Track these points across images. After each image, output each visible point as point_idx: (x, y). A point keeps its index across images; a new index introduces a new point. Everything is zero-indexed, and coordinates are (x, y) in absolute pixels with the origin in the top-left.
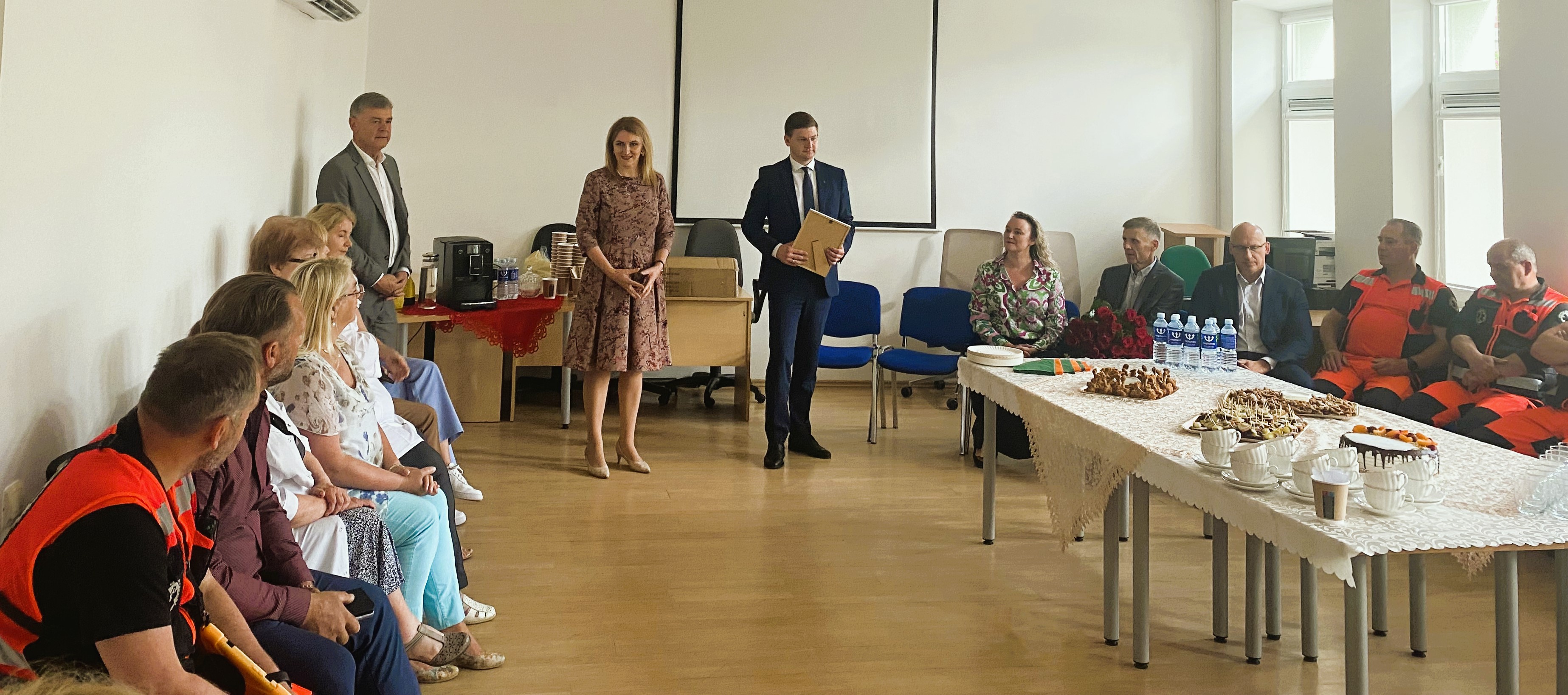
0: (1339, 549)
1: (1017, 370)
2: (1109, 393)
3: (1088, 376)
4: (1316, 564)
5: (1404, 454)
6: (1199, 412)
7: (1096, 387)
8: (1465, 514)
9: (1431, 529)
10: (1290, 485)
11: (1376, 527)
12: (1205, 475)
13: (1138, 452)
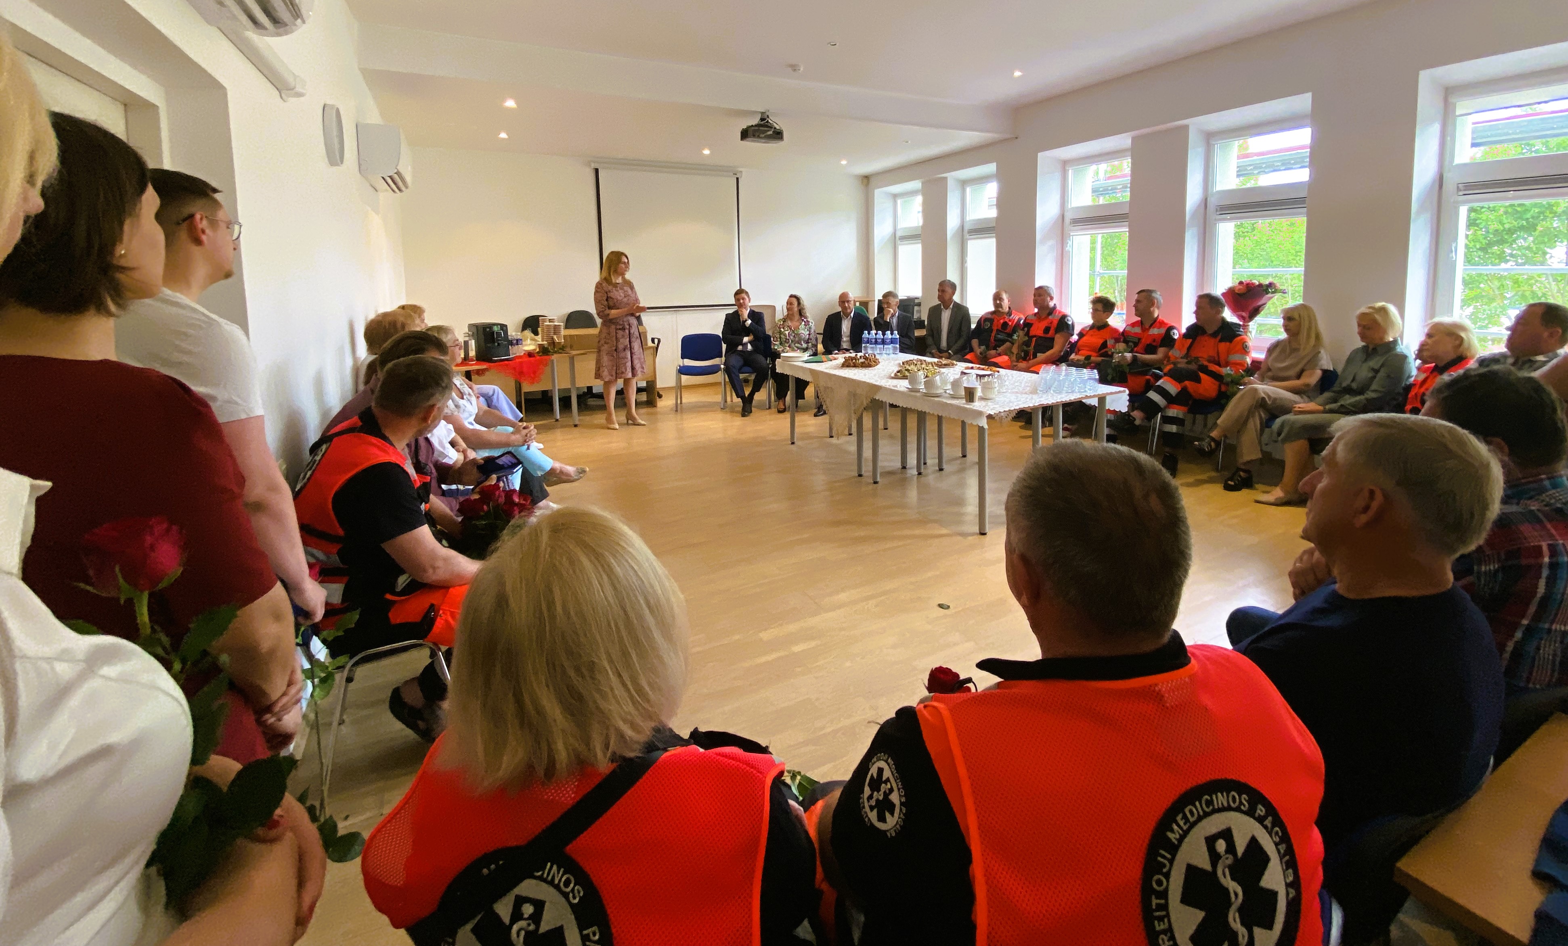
0: (979, 414)
1: (806, 362)
2: (853, 366)
4: (968, 421)
5: (989, 375)
6: (896, 369)
7: (846, 364)
8: (1019, 395)
9: (1010, 402)
10: (951, 392)
11: (992, 403)
12: (913, 393)
13: (877, 388)
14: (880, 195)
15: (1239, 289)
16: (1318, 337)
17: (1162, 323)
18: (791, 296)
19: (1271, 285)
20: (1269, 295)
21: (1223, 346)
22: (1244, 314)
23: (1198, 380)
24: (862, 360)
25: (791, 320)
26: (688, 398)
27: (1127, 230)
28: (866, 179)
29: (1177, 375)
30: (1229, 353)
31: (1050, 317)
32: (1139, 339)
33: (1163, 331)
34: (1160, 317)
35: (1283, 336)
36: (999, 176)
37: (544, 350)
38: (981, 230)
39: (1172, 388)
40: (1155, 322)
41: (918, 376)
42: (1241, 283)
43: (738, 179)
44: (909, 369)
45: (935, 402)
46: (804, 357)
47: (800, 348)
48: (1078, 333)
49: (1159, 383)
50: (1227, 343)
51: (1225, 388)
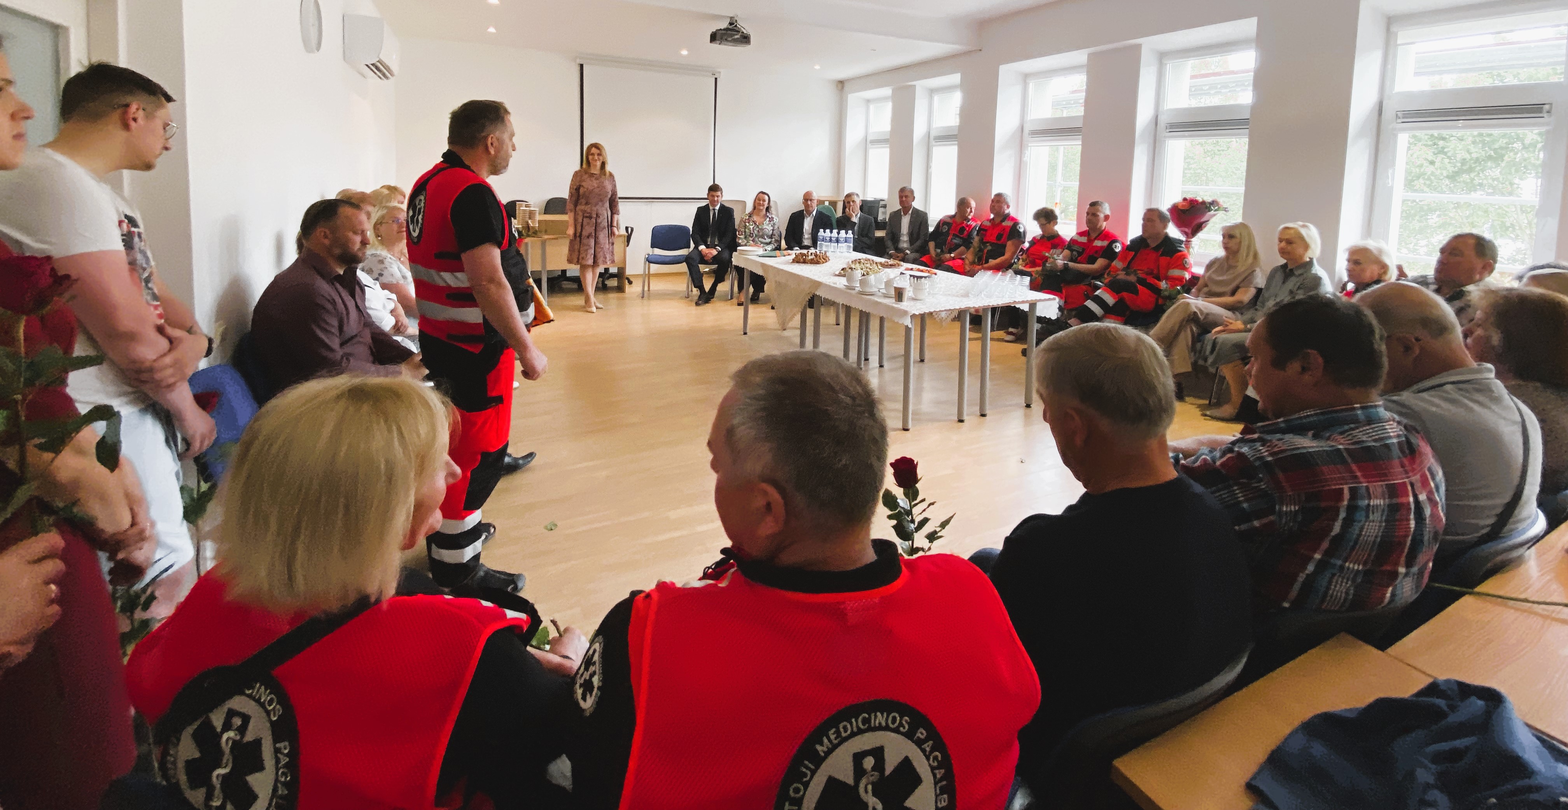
0: (905, 313)
2: (802, 263)
4: (897, 319)
6: (842, 267)
7: (796, 261)
8: (951, 298)
9: (938, 303)
10: (884, 291)
11: (918, 304)
12: (849, 291)
13: (818, 284)
14: (854, 100)
15: (1183, 206)
16: (1256, 256)
17: (1107, 236)
18: (760, 192)
19: (1214, 202)
20: (1212, 213)
21: (1164, 260)
22: (1186, 230)
23: (1136, 292)
24: (813, 257)
25: (757, 215)
26: (656, 285)
27: (1080, 143)
28: (841, 84)
29: (1115, 286)
30: (1167, 267)
31: (1004, 223)
32: (1084, 249)
33: (1105, 243)
34: (1105, 229)
35: (1222, 253)
36: (964, 86)
38: (945, 138)
39: (1110, 298)
40: (1101, 234)
41: (858, 274)
42: (1185, 199)
43: (716, 79)
44: (854, 267)
45: (870, 300)
46: (761, 251)
47: (762, 243)
48: (1029, 242)
49: (1097, 293)
50: (1168, 258)
51: (1160, 301)
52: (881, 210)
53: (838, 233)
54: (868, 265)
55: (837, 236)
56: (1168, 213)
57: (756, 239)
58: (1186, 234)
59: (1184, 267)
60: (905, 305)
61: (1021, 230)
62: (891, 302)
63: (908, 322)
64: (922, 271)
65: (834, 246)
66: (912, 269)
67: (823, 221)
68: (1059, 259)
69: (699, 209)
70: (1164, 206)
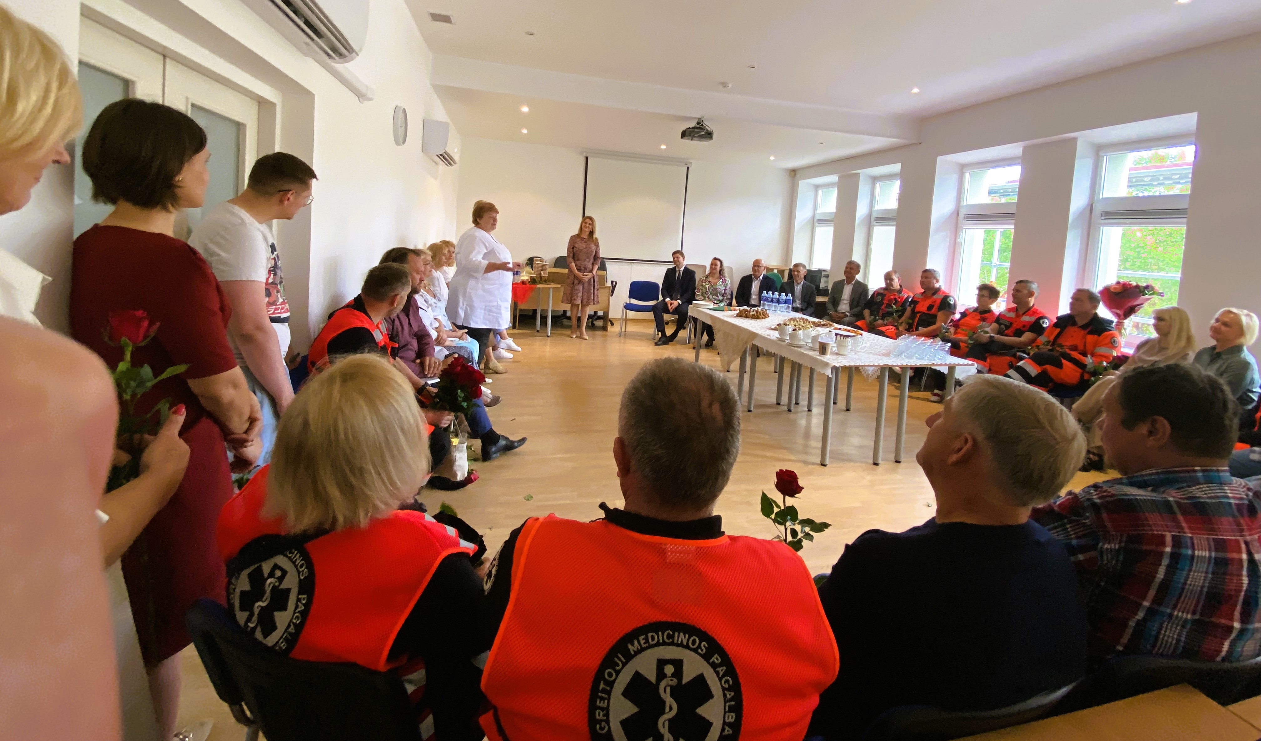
0: (826, 364)
2: (744, 317)
3: (738, 312)
4: (817, 370)
5: (851, 336)
6: (778, 323)
7: (740, 315)
8: (871, 355)
9: (859, 359)
10: (810, 345)
11: (840, 358)
12: (780, 342)
13: (754, 335)
14: (804, 185)
15: (1115, 288)
16: (1189, 339)
17: (1035, 312)
18: (715, 259)
19: (1147, 287)
20: (1147, 296)
21: (1091, 338)
22: (1118, 311)
23: (1060, 366)
24: (755, 313)
25: (713, 277)
26: (631, 328)
27: (1013, 227)
28: (793, 172)
29: (1038, 359)
30: (1096, 344)
31: (935, 297)
32: (1011, 324)
33: (1033, 319)
34: (1035, 306)
35: (1153, 334)
36: (903, 176)
37: (533, 281)
38: (885, 218)
39: (1033, 370)
40: (1029, 310)
41: (790, 329)
42: (1118, 283)
43: (688, 168)
44: (788, 323)
45: (795, 351)
46: (712, 306)
47: (716, 300)
48: (961, 313)
49: (1020, 363)
50: (1096, 336)
51: (1086, 377)
52: (823, 280)
53: (779, 295)
54: (802, 323)
55: (778, 297)
56: (1099, 295)
57: (711, 297)
58: (1117, 315)
59: (1112, 344)
60: (828, 358)
61: (952, 303)
62: (816, 354)
63: (828, 372)
64: (849, 331)
65: (775, 306)
66: (840, 329)
67: (768, 284)
68: (989, 331)
69: (668, 270)
70: (1097, 288)
